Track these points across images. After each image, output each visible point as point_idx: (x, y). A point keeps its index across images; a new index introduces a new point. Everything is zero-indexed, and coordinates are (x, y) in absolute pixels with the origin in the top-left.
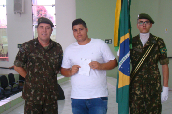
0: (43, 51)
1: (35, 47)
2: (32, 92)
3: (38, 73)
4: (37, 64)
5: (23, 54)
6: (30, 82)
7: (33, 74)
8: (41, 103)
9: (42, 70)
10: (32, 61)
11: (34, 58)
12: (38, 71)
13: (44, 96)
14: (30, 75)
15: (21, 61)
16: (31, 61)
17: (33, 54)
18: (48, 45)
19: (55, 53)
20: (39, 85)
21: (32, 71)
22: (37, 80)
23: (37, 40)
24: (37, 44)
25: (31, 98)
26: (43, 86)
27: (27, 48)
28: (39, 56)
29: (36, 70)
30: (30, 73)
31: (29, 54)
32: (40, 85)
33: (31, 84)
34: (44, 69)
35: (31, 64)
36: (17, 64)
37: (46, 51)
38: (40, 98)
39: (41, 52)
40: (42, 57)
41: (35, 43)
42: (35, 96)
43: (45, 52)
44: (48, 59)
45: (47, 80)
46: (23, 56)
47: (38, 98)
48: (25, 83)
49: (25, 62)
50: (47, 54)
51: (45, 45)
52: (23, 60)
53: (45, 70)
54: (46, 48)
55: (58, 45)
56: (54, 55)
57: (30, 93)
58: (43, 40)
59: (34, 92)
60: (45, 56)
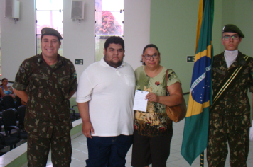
0: (49, 71)
1: (38, 65)
2: (37, 123)
3: (42, 98)
4: (42, 87)
5: (23, 74)
6: (33, 110)
7: (36, 99)
8: (48, 136)
9: (48, 95)
10: (35, 83)
11: (37, 80)
12: (43, 95)
13: (52, 127)
14: (33, 100)
15: (21, 83)
16: (33, 84)
17: (35, 75)
18: (55, 64)
19: (64, 73)
20: (44, 113)
21: (36, 96)
22: (41, 106)
23: (41, 56)
24: (41, 62)
25: (35, 130)
26: (50, 115)
27: (29, 67)
28: (44, 77)
29: (40, 95)
30: (33, 98)
31: (31, 74)
32: (46, 113)
33: (34, 112)
34: (50, 93)
35: (34, 87)
36: (16, 86)
37: (53, 70)
38: (47, 130)
39: (46, 73)
40: (47, 78)
41: (39, 60)
42: (39, 128)
43: (51, 72)
44: (55, 81)
45: (54, 107)
46: (24, 77)
47: (44, 130)
48: (28, 111)
49: (26, 84)
50: (54, 74)
51: (51, 63)
52: (24, 81)
53: (52, 94)
54: (52, 67)
55: (69, 63)
56: (63, 76)
57: (33, 124)
58: (49, 57)
59: (39, 123)
60: (51, 76)
